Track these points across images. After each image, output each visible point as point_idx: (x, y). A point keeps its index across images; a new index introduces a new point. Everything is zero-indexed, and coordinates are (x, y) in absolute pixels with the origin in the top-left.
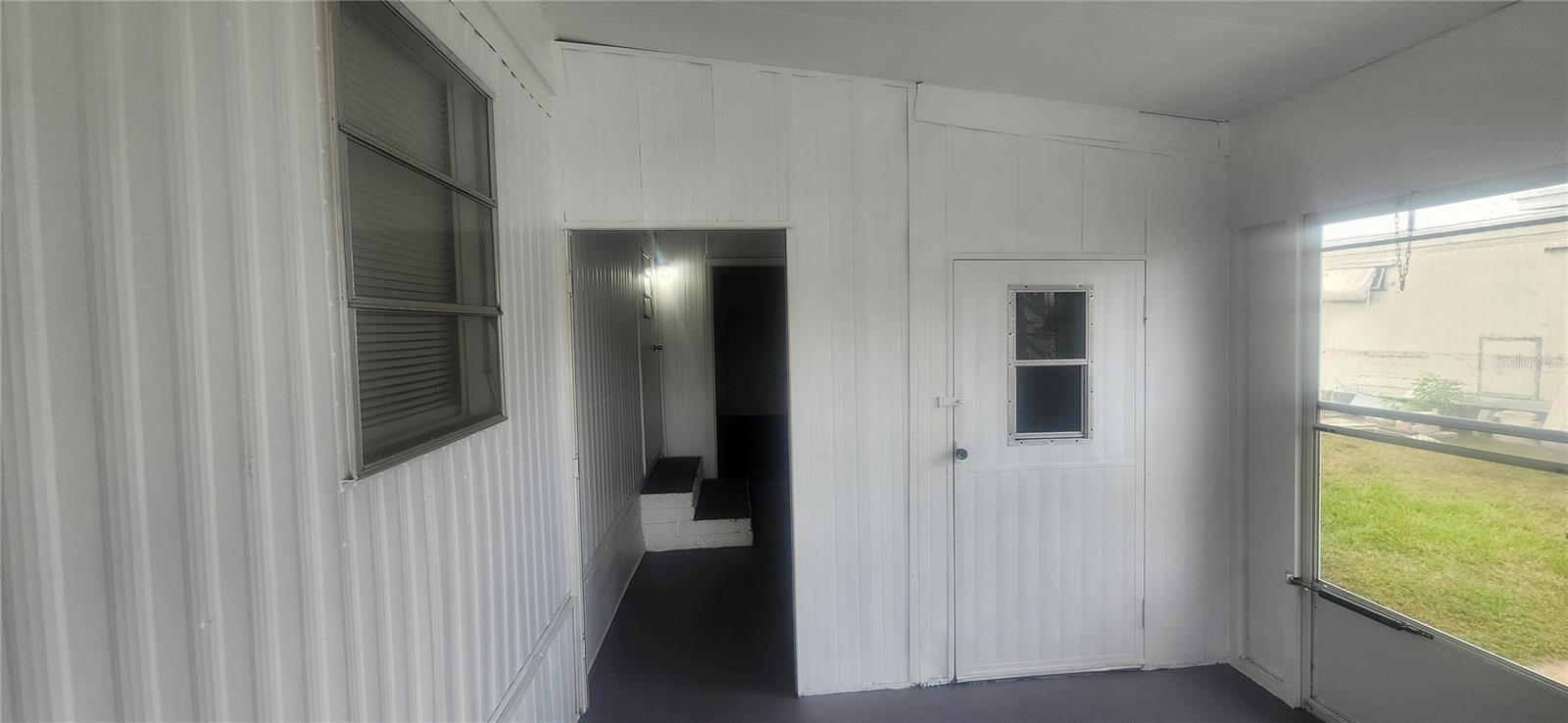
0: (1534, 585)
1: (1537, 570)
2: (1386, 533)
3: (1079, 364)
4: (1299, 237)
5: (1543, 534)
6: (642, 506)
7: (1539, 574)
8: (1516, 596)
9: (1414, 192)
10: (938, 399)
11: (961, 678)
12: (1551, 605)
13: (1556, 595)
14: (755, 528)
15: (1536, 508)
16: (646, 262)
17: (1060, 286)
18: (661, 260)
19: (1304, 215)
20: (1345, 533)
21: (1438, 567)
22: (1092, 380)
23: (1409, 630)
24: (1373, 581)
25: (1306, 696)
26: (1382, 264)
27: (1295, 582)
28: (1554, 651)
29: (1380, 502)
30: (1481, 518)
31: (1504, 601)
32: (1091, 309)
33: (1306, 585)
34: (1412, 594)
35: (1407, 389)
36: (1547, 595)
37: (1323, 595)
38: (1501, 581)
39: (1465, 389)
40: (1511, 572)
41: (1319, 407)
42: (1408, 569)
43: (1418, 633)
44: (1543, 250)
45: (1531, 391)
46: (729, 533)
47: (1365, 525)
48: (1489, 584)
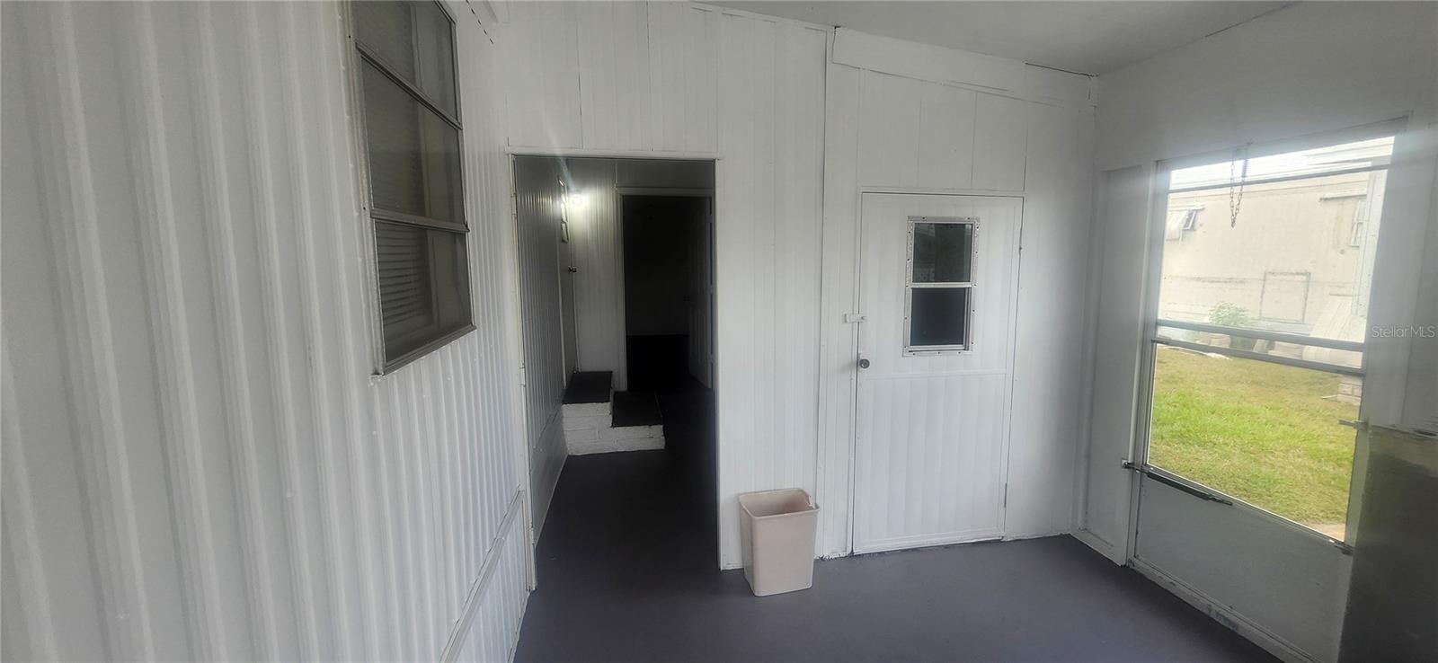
0: (1297, 468)
1: (1299, 457)
2: (1189, 431)
3: (964, 286)
4: (1152, 182)
5: (1303, 430)
6: (564, 415)
7: (1300, 460)
8: (1284, 477)
9: (1249, 144)
10: (846, 315)
11: (856, 552)
12: (1308, 482)
13: (1312, 475)
14: (667, 433)
15: (1299, 410)
16: (562, 190)
17: (951, 218)
18: (573, 188)
19: (1157, 162)
20: (1157, 430)
21: (1227, 456)
22: (974, 301)
23: (1214, 500)
24: (1179, 468)
25: (1131, 556)
26: (1194, 208)
27: (1128, 466)
28: (1309, 517)
29: (1184, 406)
30: (1258, 418)
31: (1274, 481)
32: (976, 239)
33: (1139, 471)
34: (1209, 477)
35: (1205, 315)
36: (1305, 476)
37: (1151, 475)
38: (1273, 466)
39: (1250, 316)
40: (1279, 459)
41: (1158, 324)
42: (1205, 458)
43: (1221, 501)
44: (1318, 199)
45: (1299, 317)
46: (644, 438)
47: (1173, 425)
48: (1263, 469)
